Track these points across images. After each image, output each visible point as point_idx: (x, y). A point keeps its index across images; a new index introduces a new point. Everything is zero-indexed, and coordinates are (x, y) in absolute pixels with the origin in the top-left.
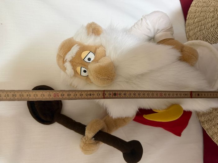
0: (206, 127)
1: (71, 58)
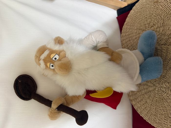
0: (134, 103)
1: (44, 58)
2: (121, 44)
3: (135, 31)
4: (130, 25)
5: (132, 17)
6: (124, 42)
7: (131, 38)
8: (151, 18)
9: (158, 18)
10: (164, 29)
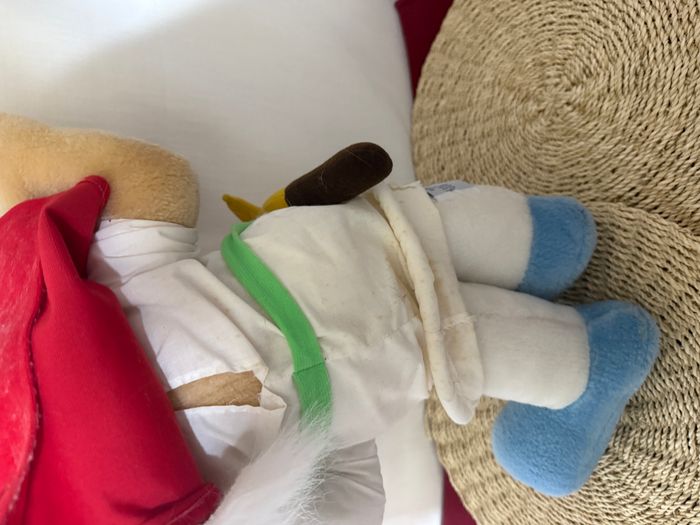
2: (413, 154)
4: (463, 57)
7: (461, 132)
8: (575, 29)
9: (616, 33)
10: (642, 106)
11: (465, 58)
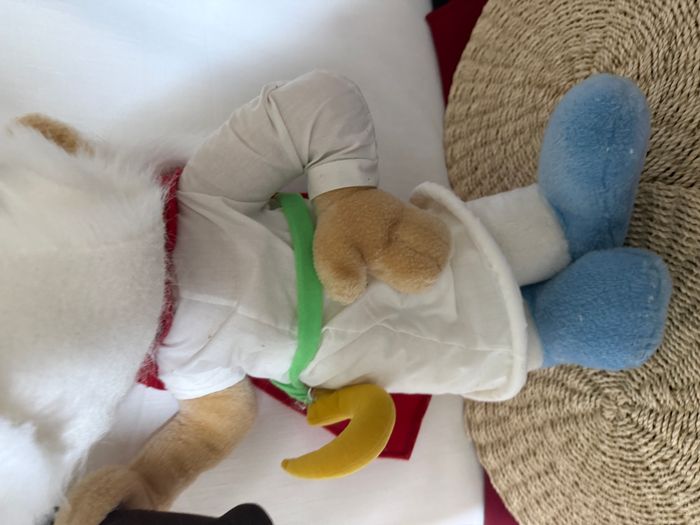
2: (446, 158)
3: (517, 94)
4: (493, 61)
5: (505, 17)
6: (458, 149)
7: (493, 132)
8: (602, 23)
9: (643, 23)
10: (672, 88)
11: (495, 62)
